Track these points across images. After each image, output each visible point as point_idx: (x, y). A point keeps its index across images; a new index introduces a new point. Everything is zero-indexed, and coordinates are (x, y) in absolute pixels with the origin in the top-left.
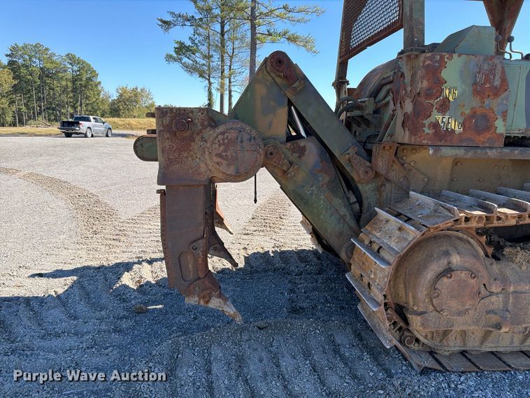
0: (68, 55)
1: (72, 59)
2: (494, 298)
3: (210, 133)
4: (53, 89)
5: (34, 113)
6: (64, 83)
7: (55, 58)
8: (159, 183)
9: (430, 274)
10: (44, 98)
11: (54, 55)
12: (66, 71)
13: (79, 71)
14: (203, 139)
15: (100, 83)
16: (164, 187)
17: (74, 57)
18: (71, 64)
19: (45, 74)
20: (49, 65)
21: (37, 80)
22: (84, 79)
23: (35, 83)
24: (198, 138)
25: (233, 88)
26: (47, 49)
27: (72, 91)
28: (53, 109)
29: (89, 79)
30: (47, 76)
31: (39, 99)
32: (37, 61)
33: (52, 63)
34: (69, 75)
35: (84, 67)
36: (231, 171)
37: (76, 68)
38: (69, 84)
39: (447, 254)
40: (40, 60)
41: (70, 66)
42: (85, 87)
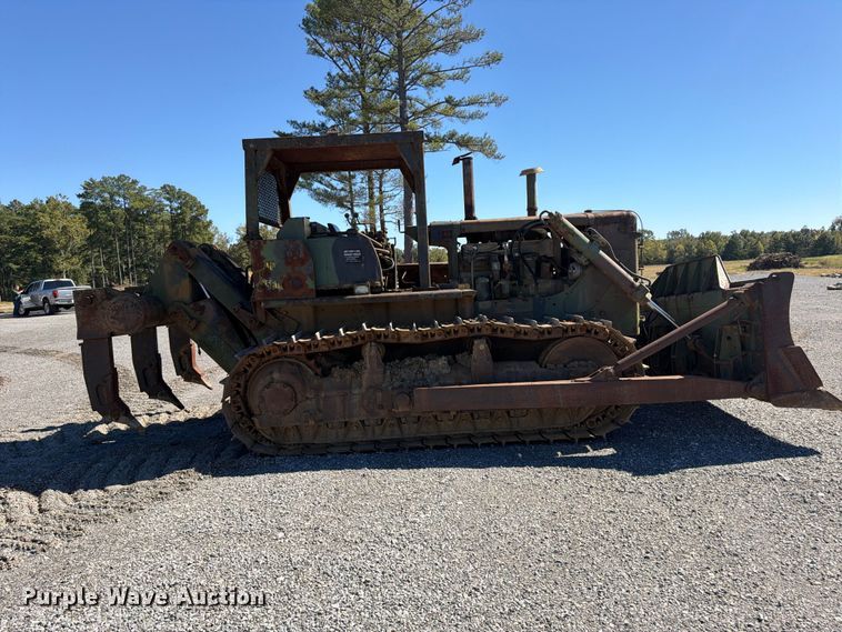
0: (164, 187)
1: (169, 191)
2: (309, 402)
3: (107, 304)
4: (144, 237)
5: (118, 274)
6: (159, 227)
7: (146, 193)
8: (78, 338)
9: (259, 388)
10: (131, 252)
11: (145, 188)
12: (161, 210)
13: (180, 208)
14: (103, 308)
15: (211, 222)
16: (82, 341)
17: (172, 188)
18: (168, 199)
19: (132, 216)
20: (137, 204)
21: (121, 225)
22: (187, 219)
23: (120, 230)
24: (99, 307)
25: (386, 218)
26: (135, 182)
27: (171, 238)
28: (145, 266)
29: (196, 219)
30: (136, 220)
31: (124, 254)
32: (121, 199)
33: (141, 200)
34: (167, 214)
35: (187, 202)
36: (122, 326)
37: (175, 205)
38: (167, 227)
39: (271, 373)
40: (125, 198)
41: (168, 203)
42: (190, 229)
